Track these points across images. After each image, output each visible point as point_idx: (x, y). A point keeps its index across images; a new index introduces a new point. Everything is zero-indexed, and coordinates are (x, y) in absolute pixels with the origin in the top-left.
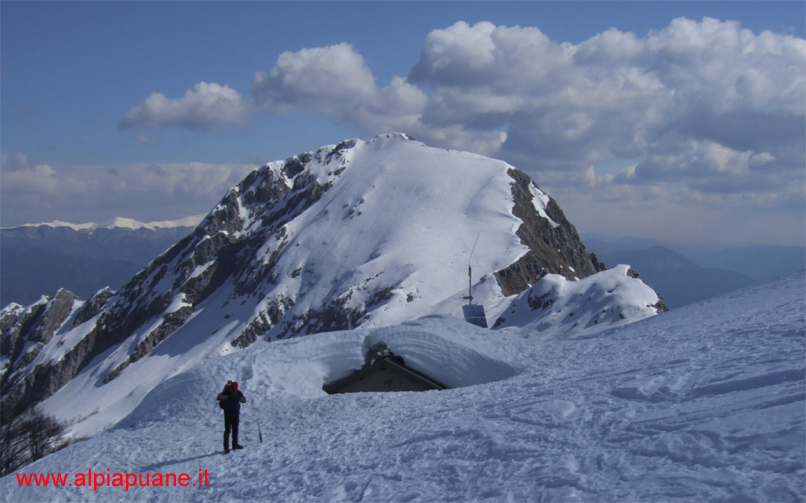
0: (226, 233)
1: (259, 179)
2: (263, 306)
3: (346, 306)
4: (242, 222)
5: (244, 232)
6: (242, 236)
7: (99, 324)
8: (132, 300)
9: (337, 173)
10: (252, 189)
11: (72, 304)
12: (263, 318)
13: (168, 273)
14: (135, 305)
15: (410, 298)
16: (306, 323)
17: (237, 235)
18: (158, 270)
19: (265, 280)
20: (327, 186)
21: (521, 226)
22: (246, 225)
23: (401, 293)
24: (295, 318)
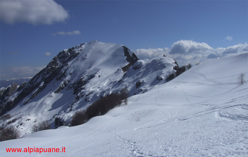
0: (54, 66)
1: (62, 54)
2: (62, 83)
3: (83, 80)
4: (58, 64)
5: (59, 66)
6: (58, 67)
7: (23, 91)
8: (31, 84)
9: (81, 50)
10: (61, 56)
11: (17, 86)
12: (62, 85)
13: (40, 77)
14: (32, 85)
15: (99, 76)
16: (73, 86)
17: (57, 67)
18: (38, 76)
19: (63, 77)
20: (78, 53)
21: (127, 58)
22: (59, 64)
23: (97, 75)
24: (70, 85)
